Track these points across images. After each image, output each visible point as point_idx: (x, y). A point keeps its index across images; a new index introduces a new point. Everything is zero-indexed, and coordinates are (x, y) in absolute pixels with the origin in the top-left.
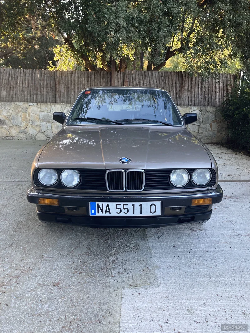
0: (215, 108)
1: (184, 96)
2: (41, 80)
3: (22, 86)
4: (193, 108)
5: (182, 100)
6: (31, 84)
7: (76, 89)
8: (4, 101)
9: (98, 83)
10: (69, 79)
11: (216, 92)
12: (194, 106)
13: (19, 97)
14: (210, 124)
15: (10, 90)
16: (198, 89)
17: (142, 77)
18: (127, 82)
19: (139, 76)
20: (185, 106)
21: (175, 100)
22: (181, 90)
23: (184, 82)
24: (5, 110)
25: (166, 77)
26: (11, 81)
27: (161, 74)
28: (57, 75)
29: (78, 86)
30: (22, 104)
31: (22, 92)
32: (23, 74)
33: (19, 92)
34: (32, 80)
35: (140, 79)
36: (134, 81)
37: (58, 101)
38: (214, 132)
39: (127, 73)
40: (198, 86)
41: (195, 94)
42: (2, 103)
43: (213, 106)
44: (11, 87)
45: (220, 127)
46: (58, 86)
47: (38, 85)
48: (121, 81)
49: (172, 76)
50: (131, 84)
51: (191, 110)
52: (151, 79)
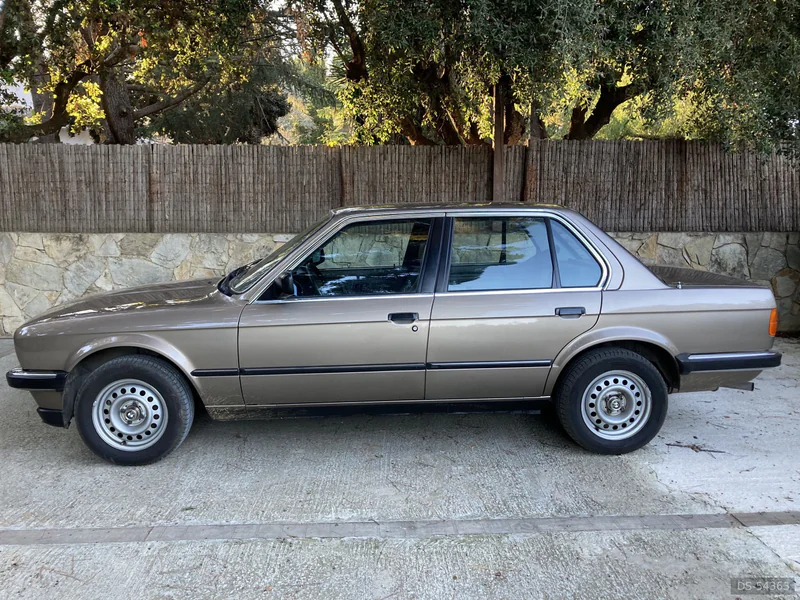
0: (784, 235)
1: (691, 204)
2: (302, 173)
3: (252, 190)
4: (721, 237)
5: (683, 215)
6: (276, 185)
7: (397, 194)
8: (203, 231)
9: (453, 177)
10: (378, 169)
11: (777, 190)
12: (719, 230)
13: (244, 219)
14: (771, 281)
15: (220, 201)
16: (727, 184)
17: (573, 157)
18: (533, 173)
20: (701, 234)
21: (666, 216)
22: (680, 190)
23: (690, 167)
24: (209, 256)
25: (639, 154)
26: (223, 176)
27: (624, 147)
28: (347, 159)
29: (401, 185)
30: (255, 237)
31: (251, 205)
32: (256, 159)
33: (244, 204)
34: (280, 172)
35: (569, 164)
36: (553, 168)
38: (783, 301)
40: (727, 177)
41: (720, 197)
42: (203, 236)
43: (773, 229)
44: (224, 192)
46: (348, 188)
47: (294, 186)
48: (517, 168)
49: (656, 150)
50: (545, 176)
51: (717, 244)
52: (599, 161)
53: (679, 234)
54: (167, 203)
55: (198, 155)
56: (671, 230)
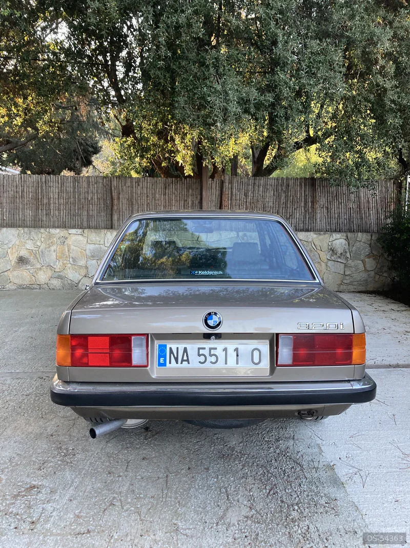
0: (369, 235)
1: (318, 216)
2: (88, 193)
3: (57, 203)
4: (334, 235)
5: (314, 222)
6: (72, 199)
7: (146, 206)
8: (27, 227)
9: (179, 197)
10: (134, 191)
11: (368, 209)
12: (335, 231)
13: (52, 220)
14: (362, 261)
15: (37, 209)
16: (340, 204)
17: (250, 187)
18: (227, 196)
19: (246, 185)
20: (322, 233)
21: (305, 222)
22: (313, 207)
23: (318, 194)
24: (30, 242)
25: (288, 186)
26: (40, 194)
27: (280, 181)
28: (115, 185)
29: (148, 201)
30: (58, 230)
31: (57, 212)
32: (60, 184)
33: (52, 211)
34: (74, 192)
35: (248, 191)
36: (238, 193)
37: (116, 227)
38: (369, 273)
39: (227, 181)
40: (340, 200)
41: (336, 212)
42: (26, 229)
43: (366, 231)
44: (40, 203)
45: (379, 266)
46: (115, 202)
47: (83, 200)
48: (217, 193)
49: (299, 184)
50: (234, 198)
51: (331, 239)
52: (266, 189)
53: (309, 233)
54: (5, 210)
55: (24, 181)
56: (307, 230)
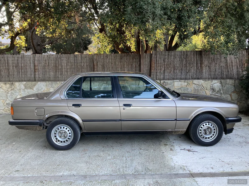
0: (233, 80)
1: (204, 71)
2: (81, 62)
3: (66, 68)
4: (214, 81)
5: (202, 74)
6: (73, 66)
7: (111, 68)
8: (51, 81)
9: (128, 63)
10: (105, 61)
11: (232, 66)
12: (214, 79)
13: (63, 77)
14: (230, 95)
15: (56, 71)
16: (216, 64)
17: (166, 56)
18: (154, 61)
19: (164, 55)
20: (207, 80)
21: (197, 74)
22: (201, 66)
23: (204, 59)
24: (52, 89)
25: (187, 55)
26: (57, 64)
27: (183, 53)
28: (95, 58)
29: (112, 66)
31: (66, 73)
32: (67, 58)
33: (63, 72)
34: (74, 62)
35: (165, 59)
36: (160, 60)
37: (96, 80)
38: (234, 101)
39: (154, 54)
40: (216, 62)
41: (214, 68)
42: (50, 82)
43: (231, 78)
44: (57, 69)
45: (240, 98)
46: (96, 67)
47: (79, 67)
48: (149, 60)
49: (193, 54)
50: (158, 62)
51: (212, 83)
52: (175, 57)
53: (200, 80)
54: (40, 72)
55: (49, 58)
56: (198, 79)
